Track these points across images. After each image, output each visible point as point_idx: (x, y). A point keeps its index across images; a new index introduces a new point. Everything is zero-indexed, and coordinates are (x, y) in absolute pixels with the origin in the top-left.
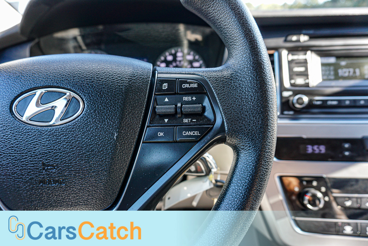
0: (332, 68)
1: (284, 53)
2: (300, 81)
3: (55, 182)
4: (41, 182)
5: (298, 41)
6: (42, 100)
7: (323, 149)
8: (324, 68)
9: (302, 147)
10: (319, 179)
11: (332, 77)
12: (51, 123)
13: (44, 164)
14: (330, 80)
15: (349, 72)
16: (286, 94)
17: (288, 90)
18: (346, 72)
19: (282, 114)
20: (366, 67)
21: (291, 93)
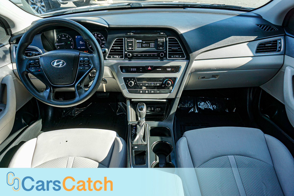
1: (126, 39)
2: (130, 48)
3: (62, 78)
4: (59, 78)
5: (130, 34)
6: (57, 62)
7: (135, 69)
8: (138, 44)
9: (129, 69)
10: (134, 78)
11: (141, 47)
12: (60, 67)
13: (59, 75)
14: (140, 48)
15: (146, 45)
16: (126, 52)
17: (126, 51)
18: (144, 45)
19: (125, 59)
20: (151, 44)
21: (127, 52)
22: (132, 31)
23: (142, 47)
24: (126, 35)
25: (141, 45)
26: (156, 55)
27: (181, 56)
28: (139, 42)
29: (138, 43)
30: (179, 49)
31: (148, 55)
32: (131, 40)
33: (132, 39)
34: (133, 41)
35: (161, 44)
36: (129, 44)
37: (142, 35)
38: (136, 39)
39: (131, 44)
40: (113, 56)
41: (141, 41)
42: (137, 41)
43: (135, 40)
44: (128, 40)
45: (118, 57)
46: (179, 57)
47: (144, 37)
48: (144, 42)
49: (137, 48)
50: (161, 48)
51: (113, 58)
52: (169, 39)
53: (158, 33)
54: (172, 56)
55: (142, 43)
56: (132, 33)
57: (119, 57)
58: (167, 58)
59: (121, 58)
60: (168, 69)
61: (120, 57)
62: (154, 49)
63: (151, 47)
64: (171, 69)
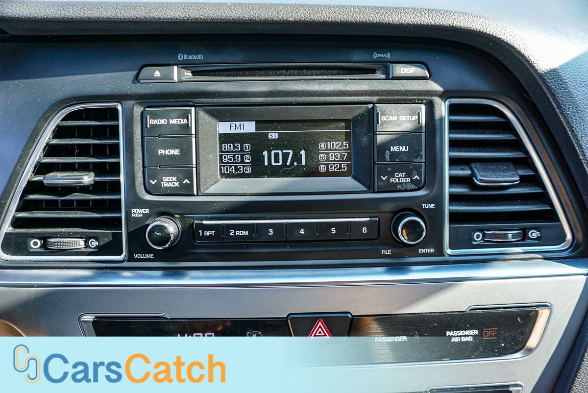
0: (247, 146)
1: (137, 110)
2: (169, 182)
5: (168, 78)
8: (227, 147)
11: (249, 170)
14: (243, 176)
15: (285, 156)
16: (138, 213)
17: (143, 204)
18: (277, 155)
19: (131, 259)
20: (322, 145)
21: (147, 211)
22: (181, 57)
23: (259, 170)
24: (136, 79)
25: (248, 159)
26: (365, 230)
27: (535, 234)
28: (233, 131)
29: (225, 138)
30: (524, 180)
31: (302, 231)
32: (174, 121)
33: (186, 116)
34: (187, 127)
35: (403, 149)
36: (161, 152)
37: (259, 85)
38: (212, 114)
39: (176, 152)
40: (45, 238)
41: (249, 127)
42: (224, 127)
43: (204, 117)
44: (151, 122)
45: (81, 243)
46: (525, 236)
47: (270, 99)
48: (273, 135)
49: (223, 175)
50: (400, 178)
51: (46, 249)
52: (453, 109)
53: (373, 71)
54: (478, 237)
55: (258, 143)
56: (184, 65)
57: (87, 246)
58: (440, 252)
59: (100, 251)
60: (459, 336)
61: (94, 243)
62: (349, 182)
63: (328, 174)
64: (476, 332)
